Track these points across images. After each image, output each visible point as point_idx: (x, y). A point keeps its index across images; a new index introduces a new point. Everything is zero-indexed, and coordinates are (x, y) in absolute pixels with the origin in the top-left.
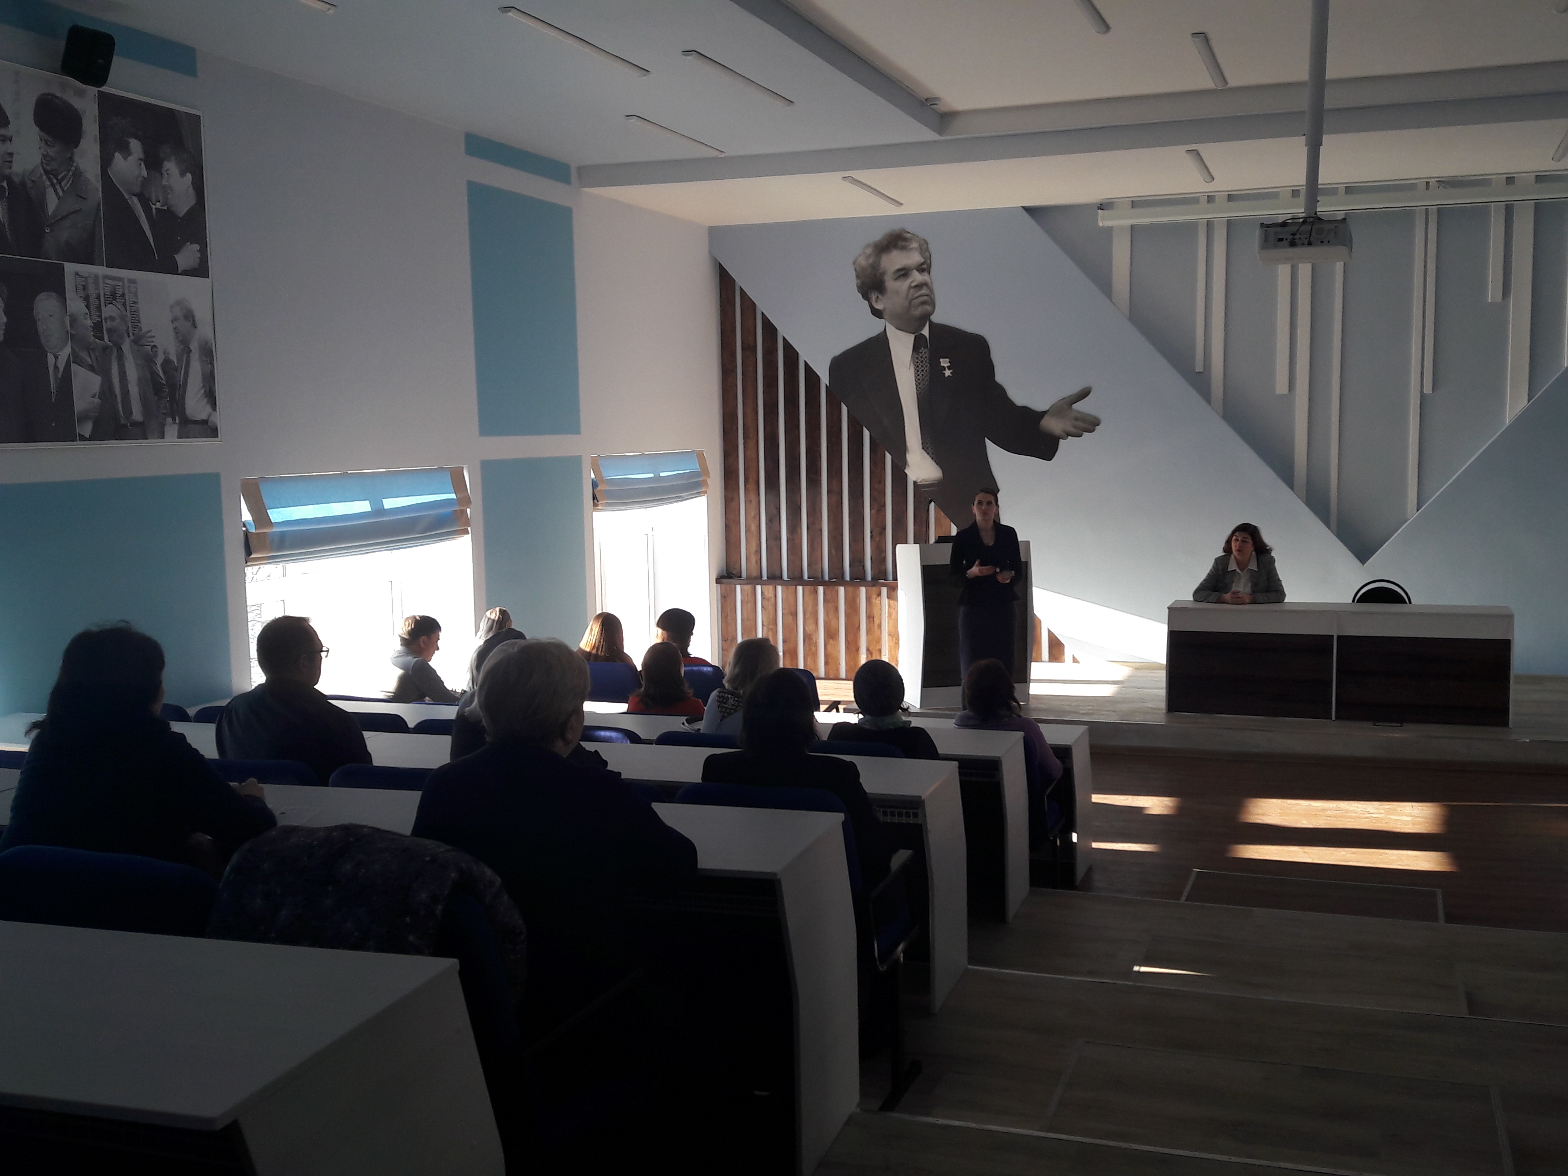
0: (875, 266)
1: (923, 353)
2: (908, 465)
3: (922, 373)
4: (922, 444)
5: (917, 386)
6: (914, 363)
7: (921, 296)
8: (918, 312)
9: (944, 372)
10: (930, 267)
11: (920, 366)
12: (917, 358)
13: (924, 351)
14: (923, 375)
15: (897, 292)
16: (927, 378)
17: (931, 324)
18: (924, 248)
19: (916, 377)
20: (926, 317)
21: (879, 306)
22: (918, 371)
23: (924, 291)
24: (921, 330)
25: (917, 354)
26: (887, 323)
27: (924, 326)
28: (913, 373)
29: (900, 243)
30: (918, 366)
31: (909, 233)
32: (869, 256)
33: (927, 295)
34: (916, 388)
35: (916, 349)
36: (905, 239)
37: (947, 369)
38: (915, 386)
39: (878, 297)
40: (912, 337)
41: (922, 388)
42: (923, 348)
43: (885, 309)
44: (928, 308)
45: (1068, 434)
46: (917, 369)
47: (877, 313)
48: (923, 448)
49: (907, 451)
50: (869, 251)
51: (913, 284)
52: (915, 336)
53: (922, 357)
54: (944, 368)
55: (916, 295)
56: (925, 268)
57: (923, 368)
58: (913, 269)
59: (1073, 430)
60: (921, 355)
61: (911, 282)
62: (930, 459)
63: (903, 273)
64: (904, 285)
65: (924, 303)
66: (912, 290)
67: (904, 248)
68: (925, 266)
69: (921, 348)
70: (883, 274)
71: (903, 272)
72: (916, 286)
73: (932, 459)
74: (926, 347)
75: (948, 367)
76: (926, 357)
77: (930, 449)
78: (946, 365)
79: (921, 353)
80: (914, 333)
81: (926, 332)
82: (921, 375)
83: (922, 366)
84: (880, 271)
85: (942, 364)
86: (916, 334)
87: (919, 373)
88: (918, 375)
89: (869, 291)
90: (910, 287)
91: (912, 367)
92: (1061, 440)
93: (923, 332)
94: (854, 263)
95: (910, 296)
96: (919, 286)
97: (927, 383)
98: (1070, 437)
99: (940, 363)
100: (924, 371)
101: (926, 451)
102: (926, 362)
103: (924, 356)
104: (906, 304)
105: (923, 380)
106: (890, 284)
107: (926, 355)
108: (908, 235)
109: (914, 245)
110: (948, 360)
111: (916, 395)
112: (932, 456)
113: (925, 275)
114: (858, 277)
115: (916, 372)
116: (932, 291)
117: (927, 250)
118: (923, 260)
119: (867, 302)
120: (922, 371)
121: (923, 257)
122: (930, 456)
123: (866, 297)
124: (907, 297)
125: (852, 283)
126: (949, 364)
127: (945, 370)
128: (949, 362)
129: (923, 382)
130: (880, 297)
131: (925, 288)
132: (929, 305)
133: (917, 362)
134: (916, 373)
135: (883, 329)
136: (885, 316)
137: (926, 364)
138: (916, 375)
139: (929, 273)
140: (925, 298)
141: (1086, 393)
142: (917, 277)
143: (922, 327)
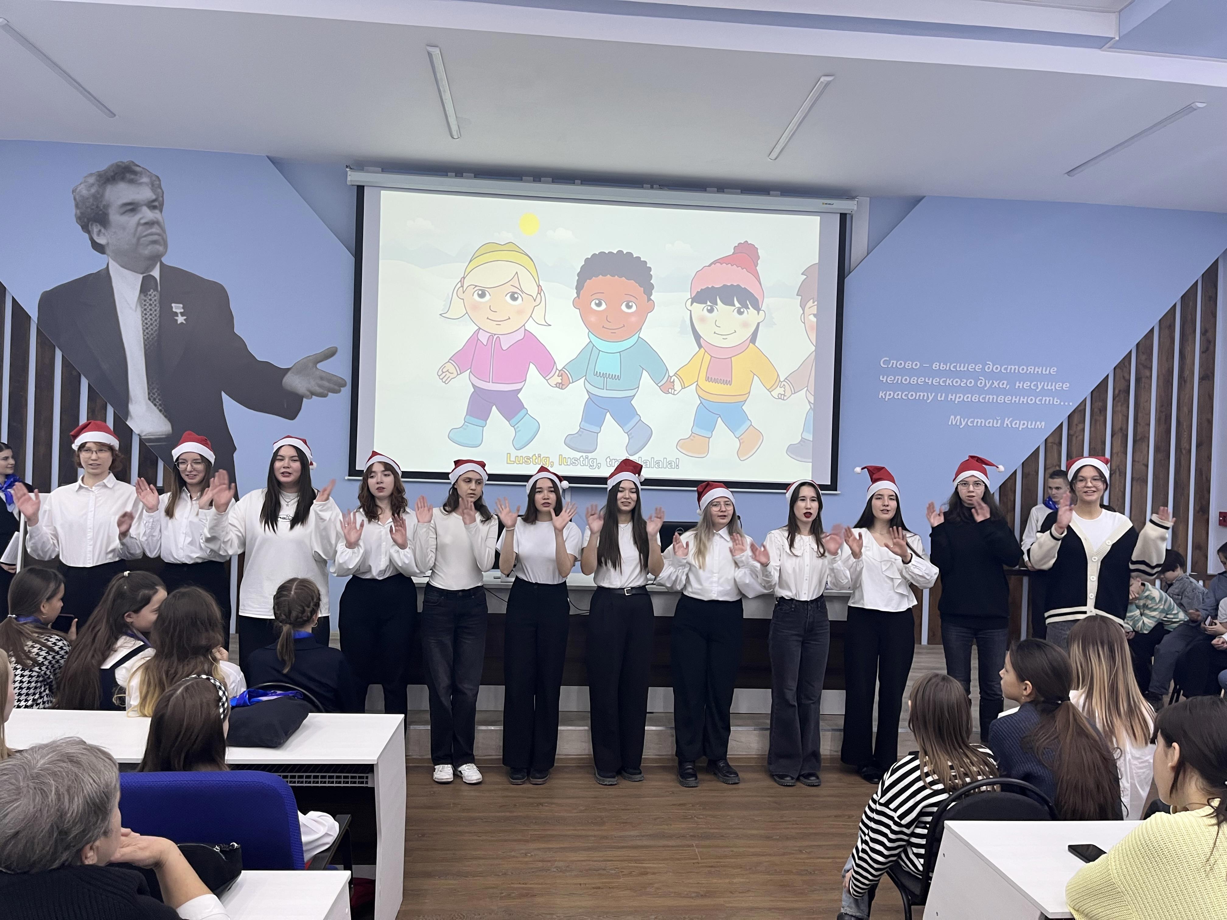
0: (98, 197)
1: (152, 296)
2: (131, 416)
3: (150, 317)
4: (149, 394)
5: (144, 331)
6: (141, 306)
7: (152, 234)
8: (147, 251)
9: (176, 318)
10: (162, 205)
11: (148, 310)
12: (145, 301)
13: (154, 293)
14: (151, 319)
15: (124, 228)
16: (155, 323)
17: (162, 264)
18: (156, 184)
19: (144, 321)
20: (156, 258)
21: (101, 241)
22: (146, 314)
23: (155, 229)
24: (151, 271)
25: (145, 296)
26: (110, 260)
27: (154, 266)
28: (140, 317)
29: (129, 176)
30: (145, 310)
31: (139, 166)
32: (92, 185)
33: (158, 234)
34: (143, 333)
35: (144, 290)
36: (135, 173)
37: (179, 315)
38: (141, 332)
39: (100, 231)
40: (141, 276)
41: (150, 333)
42: (152, 290)
43: (108, 244)
44: (161, 249)
45: (313, 394)
46: (145, 312)
47: (99, 248)
48: (149, 399)
49: (130, 401)
50: (92, 180)
51: (143, 221)
52: (143, 277)
53: (150, 300)
54: (176, 314)
55: (145, 234)
56: (155, 205)
57: (152, 312)
58: (142, 205)
59: (318, 390)
60: (150, 298)
61: (141, 219)
62: (158, 411)
63: (132, 208)
64: (132, 220)
65: (155, 242)
66: (140, 228)
67: (131, 181)
68: (156, 204)
69: (150, 291)
70: (107, 207)
71: (130, 207)
72: (146, 224)
73: (160, 411)
74: (156, 289)
75: (181, 313)
76: (155, 300)
77: (157, 400)
78: (178, 311)
79: (150, 295)
80: (142, 274)
81: (156, 273)
82: (149, 320)
83: (151, 310)
84: (104, 203)
85: (174, 310)
86: (144, 275)
87: (147, 316)
88: (146, 319)
89: (90, 223)
90: (138, 224)
91: (139, 310)
92: (304, 400)
93: (151, 273)
94: (73, 192)
95: (138, 234)
96: (150, 224)
97: (156, 328)
98: (314, 397)
99: (172, 307)
100: (153, 316)
101: (152, 402)
102: (155, 305)
103: (153, 299)
104: (134, 241)
105: (151, 324)
106: (114, 217)
107: (156, 298)
108: (138, 169)
109: (145, 180)
110: (181, 306)
111: (142, 340)
112: (160, 408)
113: (156, 213)
114: (77, 206)
115: (143, 315)
116: (163, 230)
117: (160, 187)
118: (154, 197)
119: (87, 235)
120: (151, 315)
121: (155, 194)
122: (158, 408)
123: (86, 228)
124: (135, 234)
125: (71, 212)
126: (182, 311)
127: (177, 316)
128: (183, 308)
129: (151, 327)
130: (103, 230)
131: (156, 226)
132: (161, 245)
133: (145, 305)
134: (143, 317)
135: (105, 266)
136: (108, 251)
137: (156, 308)
138: (144, 319)
139: (161, 211)
140: (155, 237)
141: (331, 353)
142: (148, 214)
143: (152, 267)
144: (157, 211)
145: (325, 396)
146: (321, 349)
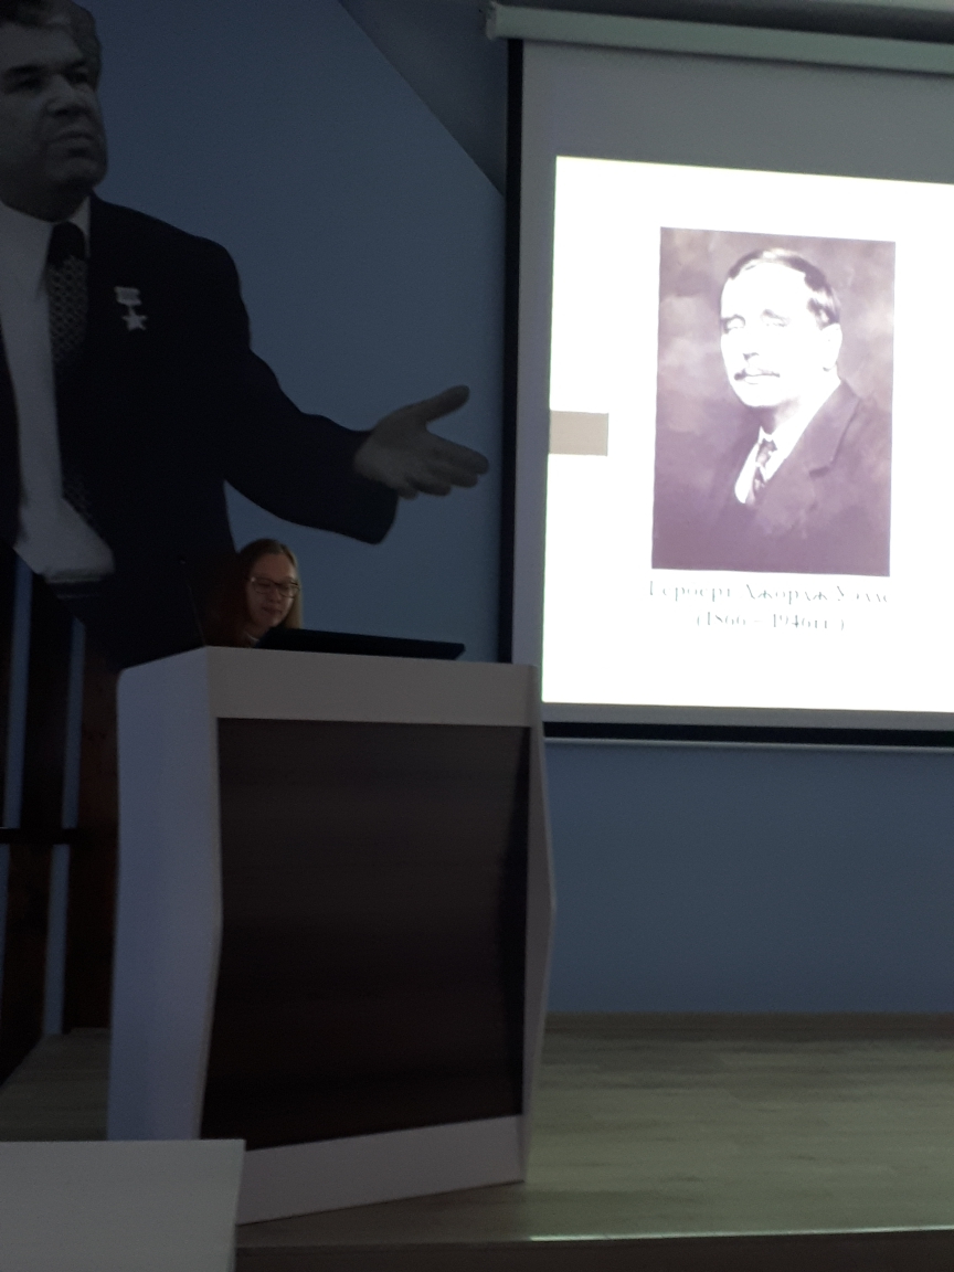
1: (73, 269)
2: (24, 534)
3: (69, 315)
4: (64, 484)
6: (48, 290)
7: (72, 135)
8: (62, 171)
9: (125, 318)
10: (96, 73)
11: (64, 300)
12: (57, 279)
13: (78, 263)
16: (80, 329)
17: (96, 202)
18: (83, 28)
19: (53, 324)
20: (80, 187)
22: (59, 310)
23: (79, 125)
24: (72, 211)
25: (58, 271)
27: (79, 202)
28: (47, 314)
29: (25, 10)
33: (88, 136)
35: (55, 256)
36: (38, 3)
37: (132, 312)
40: (48, 226)
41: (67, 351)
42: (72, 256)
44: (92, 166)
45: (420, 487)
46: (57, 304)
48: (66, 496)
49: (23, 498)
51: (55, 107)
52: (55, 228)
53: (69, 278)
54: (124, 309)
55: (58, 133)
56: (82, 72)
57: (71, 305)
58: (53, 73)
59: (427, 479)
60: (67, 273)
61: (50, 102)
62: (81, 525)
63: (29, 78)
64: (31, 104)
65: (79, 152)
66: (48, 120)
67: (31, 22)
69: (68, 257)
71: (27, 75)
72: (62, 113)
73: (90, 522)
74: (81, 253)
75: (136, 307)
76: (80, 279)
77: (82, 498)
78: (130, 303)
79: (69, 267)
80: (50, 219)
81: (81, 219)
82: (66, 320)
83: (69, 299)
85: (121, 300)
86: (57, 223)
87: (61, 314)
90: (44, 113)
91: (44, 298)
92: (401, 500)
93: (73, 220)
95: (44, 133)
96: (71, 113)
97: (81, 339)
98: (419, 494)
99: (115, 295)
100: (75, 312)
101: (72, 503)
102: (80, 290)
103: (76, 277)
107: (81, 274)
109: (60, 19)
110: (135, 291)
112: (89, 515)
113: (83, 91)
115: (54, 310)
117: (92, 34)
118: (79, 56)
120: (69, 310)
121: (81, 50)
122: (84, 516)
124: (37, 134)
126: (138, 302)
127: (128, 314)
128: (141, 297)
129: (70, 337)
131: (82, 119)
132: (92, 159)
133: (57, 289)
134: (52, 315)
137: (80, 296)
139: (94, 85)
140: (82, 143)
141: (453, 401)
142: (64, 92)
143: (73, 208)
144: (86, 87)
145: (443, 492)
146: (433, 390)
